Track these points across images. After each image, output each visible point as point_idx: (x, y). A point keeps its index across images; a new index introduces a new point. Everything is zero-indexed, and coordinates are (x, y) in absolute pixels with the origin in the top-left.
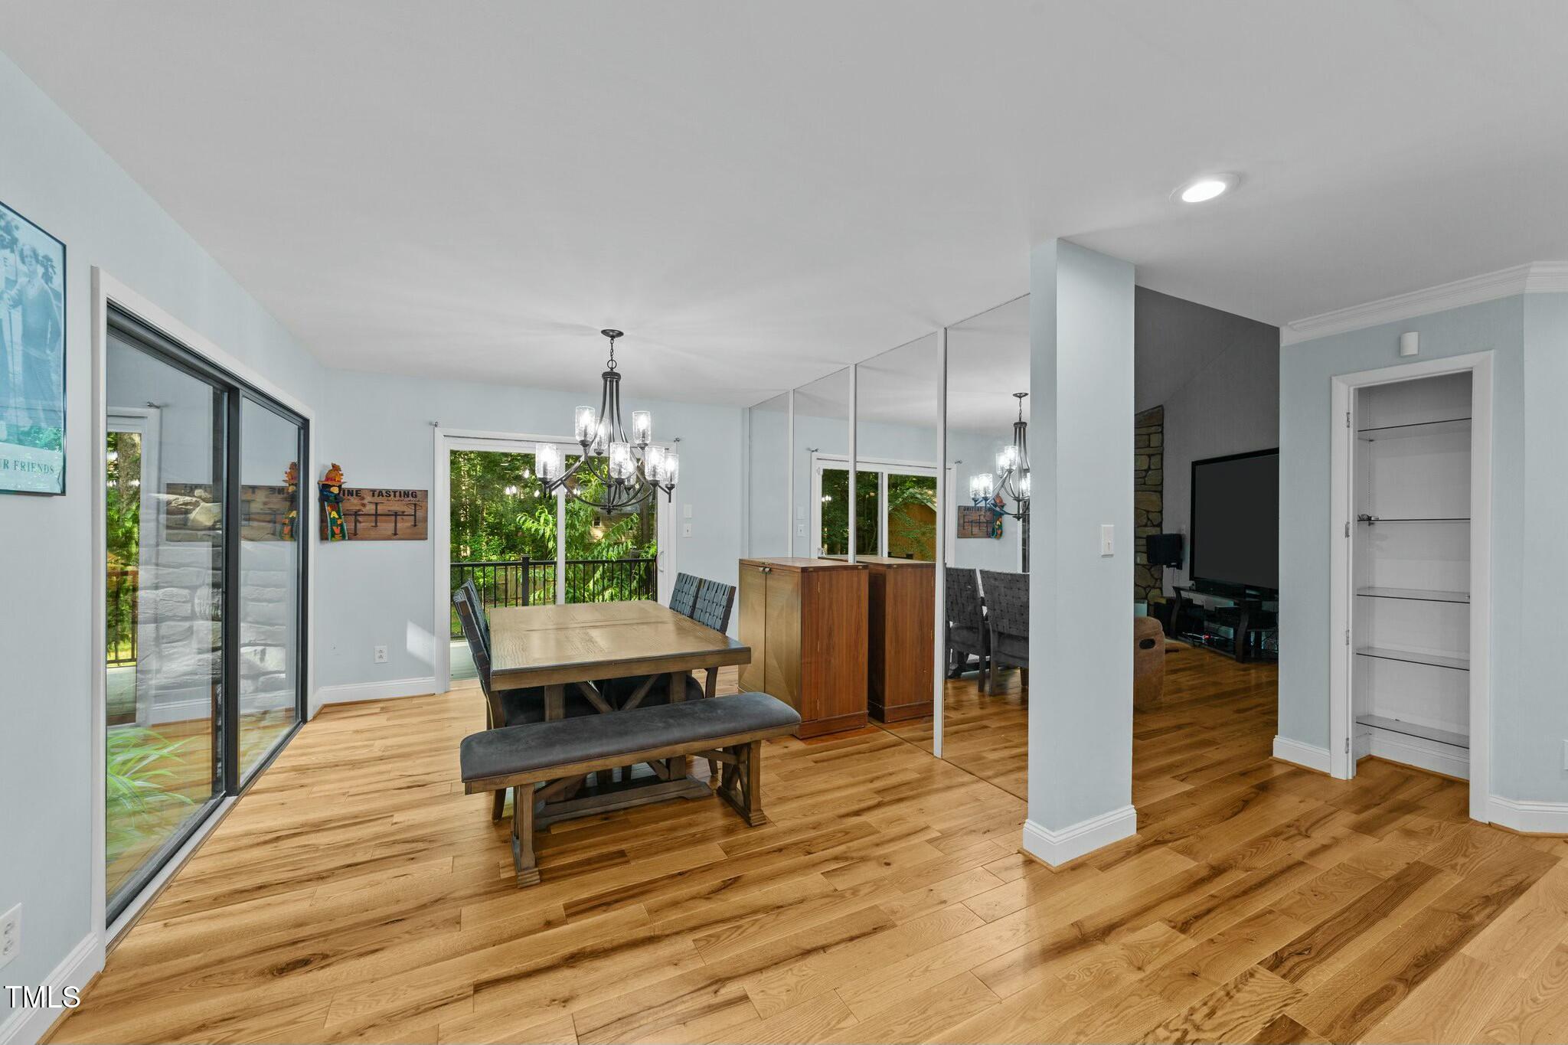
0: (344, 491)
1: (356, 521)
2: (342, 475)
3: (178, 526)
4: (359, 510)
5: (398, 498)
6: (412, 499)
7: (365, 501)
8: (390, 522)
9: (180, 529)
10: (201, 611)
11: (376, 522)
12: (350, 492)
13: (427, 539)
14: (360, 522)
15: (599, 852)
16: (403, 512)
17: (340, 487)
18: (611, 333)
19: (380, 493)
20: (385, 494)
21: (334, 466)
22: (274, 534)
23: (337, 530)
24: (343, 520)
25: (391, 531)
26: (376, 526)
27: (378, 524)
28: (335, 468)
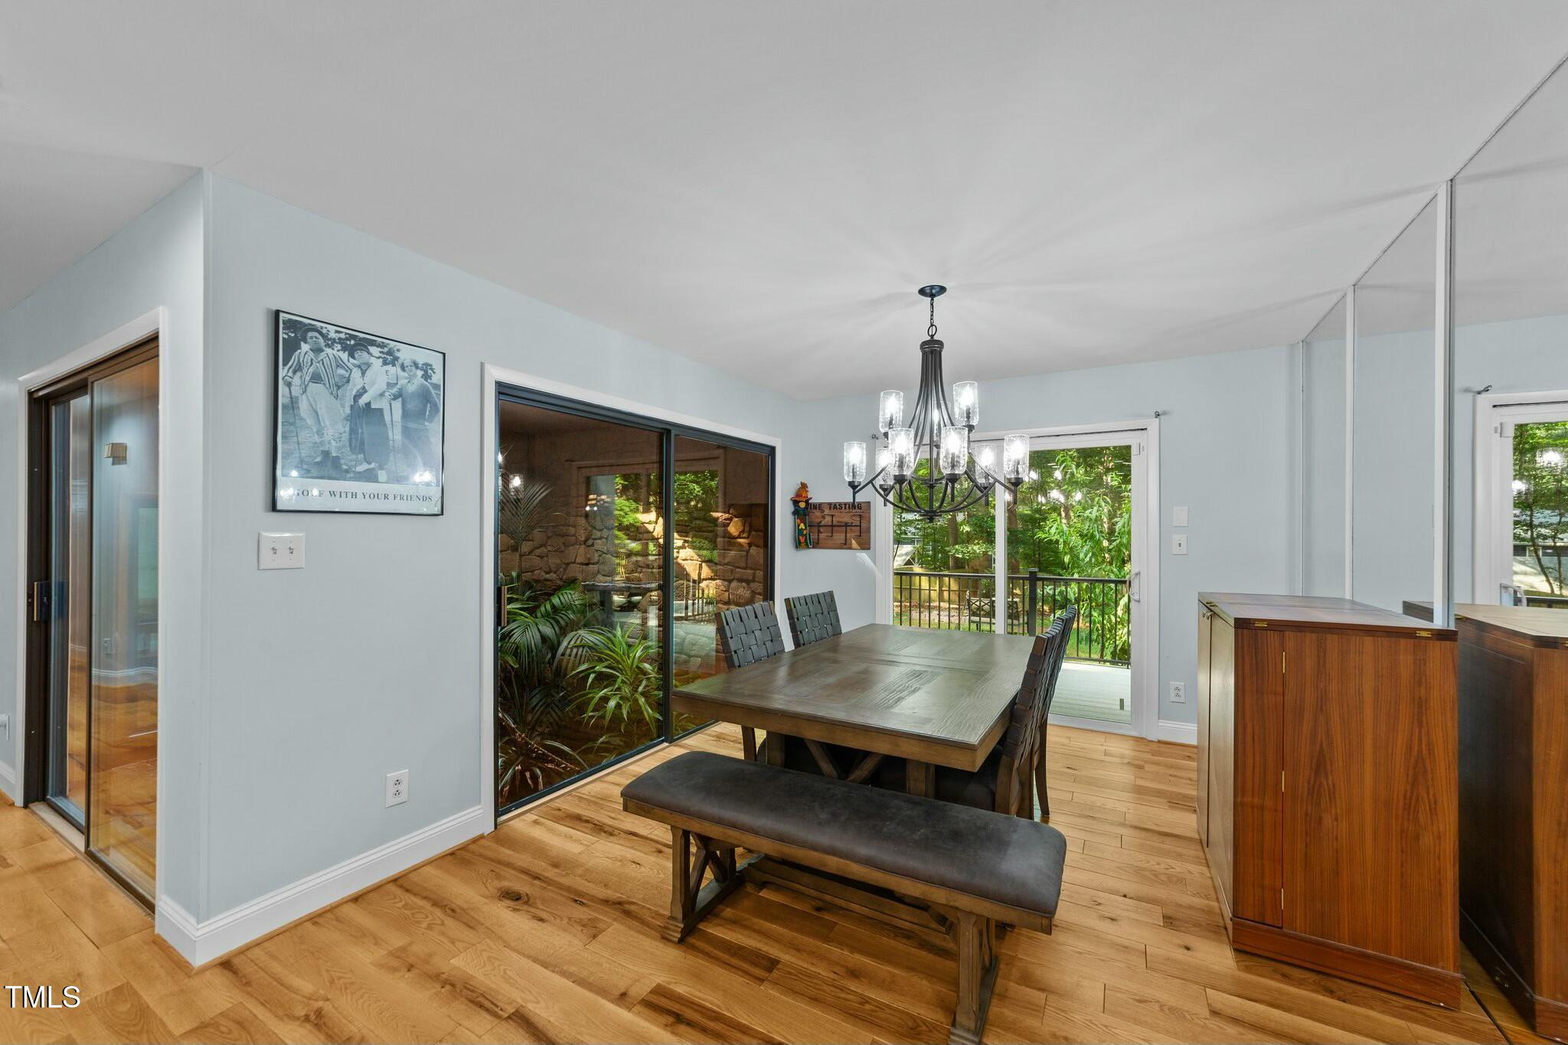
1: (819, 532)
4: (821, 522)
5: (847, 510)
6: (858, 511)
7: (825, 514)
8: (842, 532)
11: (832, 532)
12: (813, 506)
13: (869, 549)
14: (822, 533)
15: (759, 945)
16: (852, 523)
18: (931, 291)
19: (835, 506)
20: (838, 507)
23: (803, 539)
24: (807, 531)
25: (843, 542)
26: (833, 535)
28: (804, 486)
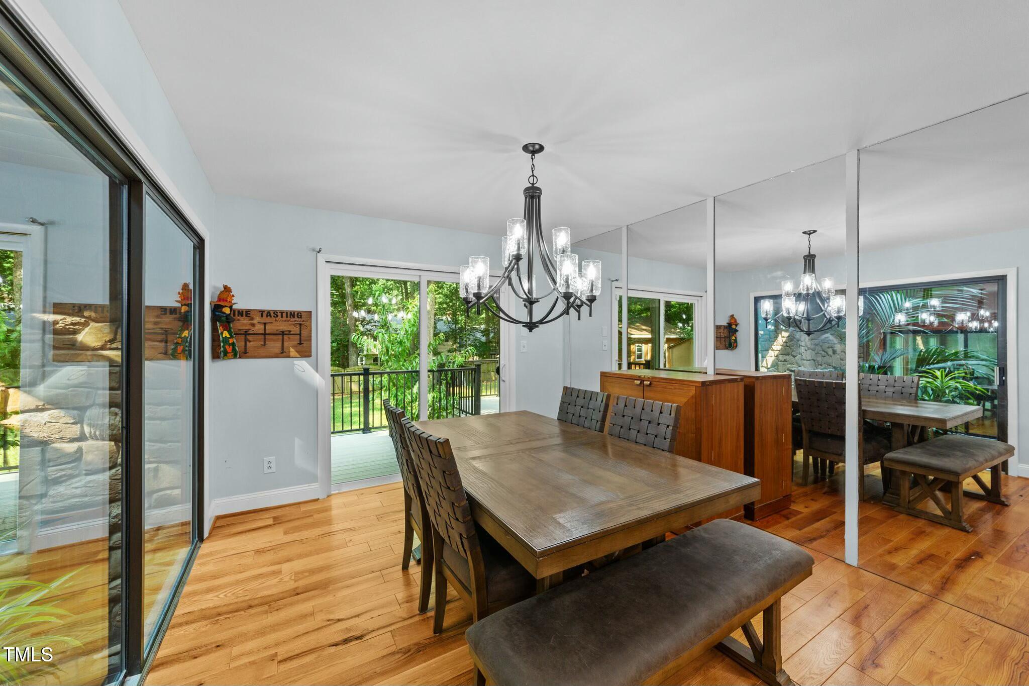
0: (234, 311)
1: (246, 340)
2: (233, 296)
3: (66, 346)
4: (249, 330)
5: (284, 318)
6: (297, 319)
7: (255, 322)
8: (277, 340)
9: (69, 349)
10: (91, 432)
11: (265, 341)
12: (241, 313)
13: (311, 356)
14: (250, 341)
16: (290, 331)
17: (231, 307)
18: (531, 148)
19: (269, 313)
20: (272, 315)
21: (226, 287)
22: (166, 353)
23: (229, 349)
24: (234, 339)
25: (279, 350)
26: (264, 345)
27: (267, 343)
28: (227, 289)
